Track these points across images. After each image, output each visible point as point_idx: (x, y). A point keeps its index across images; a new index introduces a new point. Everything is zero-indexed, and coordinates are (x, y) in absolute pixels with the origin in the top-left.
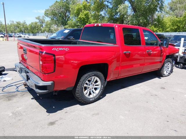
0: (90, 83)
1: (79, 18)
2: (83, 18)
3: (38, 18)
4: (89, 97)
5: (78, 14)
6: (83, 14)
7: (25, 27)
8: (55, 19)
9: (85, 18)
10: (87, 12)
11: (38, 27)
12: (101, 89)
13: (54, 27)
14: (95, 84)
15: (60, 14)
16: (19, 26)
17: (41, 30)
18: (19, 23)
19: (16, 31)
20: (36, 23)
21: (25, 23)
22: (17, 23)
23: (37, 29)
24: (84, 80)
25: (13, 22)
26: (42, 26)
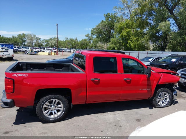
0: (52, 105)
1: (121, 36)
2: (125, 35)
3: (87, 36)
4: (50, 117)
5: (120, 32)
6: (125, 32)
7: (76, 43)
8: (100, 36)
9: (127, 35)
10: (129, 30)
11: (87, 44)
12: (63, 111)
13: (100, 44)
14: (57, 106)
15: (105, 32)
16: (72, 42)
17: (89, 46)
18: (72, 40)
19: (69, 47)
20: (85, 40)
21: (77, 40)
22: (70, 39)
23: (86, 45)
24: (43, 102)
25: (68, 39)
26: (90, 42)
